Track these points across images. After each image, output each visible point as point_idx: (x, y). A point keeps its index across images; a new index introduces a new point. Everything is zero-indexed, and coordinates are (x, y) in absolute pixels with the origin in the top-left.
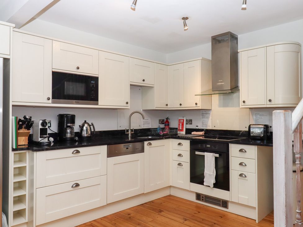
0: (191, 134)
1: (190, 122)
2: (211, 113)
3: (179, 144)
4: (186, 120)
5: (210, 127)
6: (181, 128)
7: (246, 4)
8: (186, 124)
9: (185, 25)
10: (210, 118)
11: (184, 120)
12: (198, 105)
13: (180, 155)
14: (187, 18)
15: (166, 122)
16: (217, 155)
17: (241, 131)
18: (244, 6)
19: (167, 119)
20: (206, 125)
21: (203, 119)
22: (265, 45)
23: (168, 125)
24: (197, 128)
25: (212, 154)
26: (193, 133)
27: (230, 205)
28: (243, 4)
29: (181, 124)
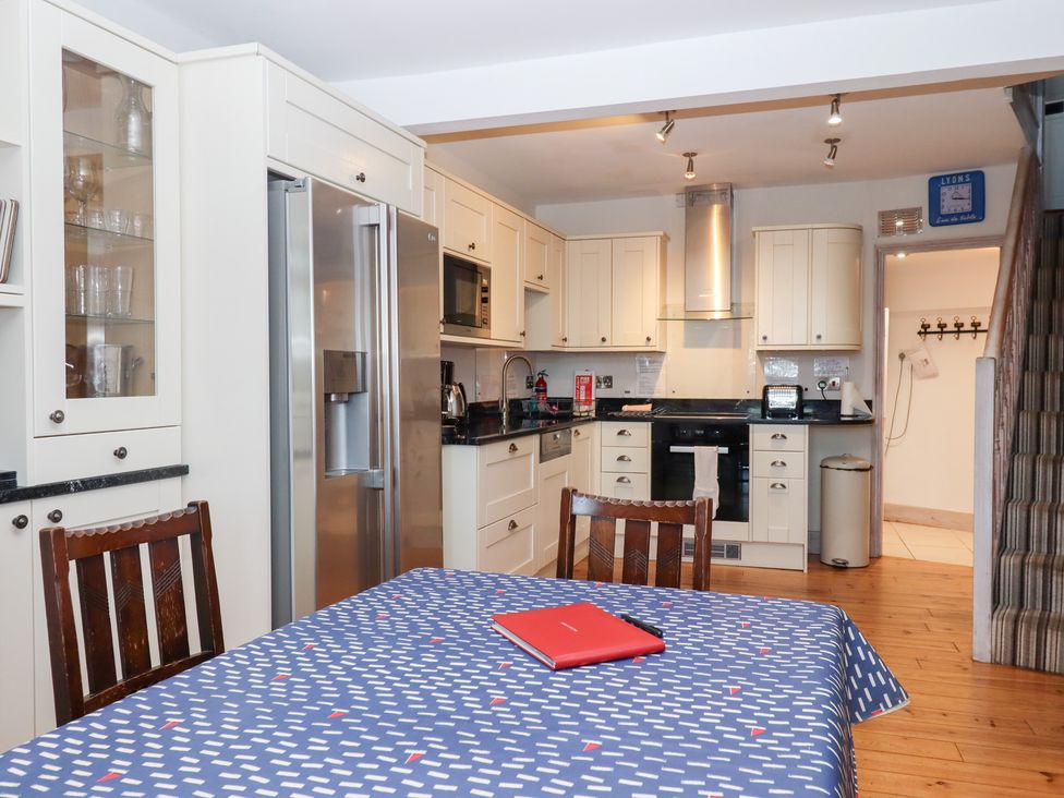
0: (621, 410)
1: (608, 381)
2: (667, 360)
3: (621, 433)
4: (597, 378)
5: (661, 392)
6: (583, 397)
7: (834, 157)
8: (597, 387)
9: (690, 168)
10: (663, 372)
11: (591, 377)
12: (651, 343)
13: (621, 458)
14: (694, 154)
15: (541, 385)
16: (725, 450)
17: (737, 400)
18: (829, 162)
19: (542, 373)
20: (652, 390)
21: (642, 375)
22: (809, 226)
23: (545, 391)
24: (627, 396)
26: (626, 408)
27: (744, 550)
28: (829, 157)
29: (583, 388)
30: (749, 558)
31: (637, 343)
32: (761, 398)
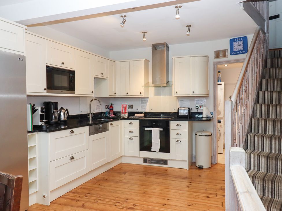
0: (134, 116)
1: (132, 106)
2: (149, 100)
3: (130, 123)
4: (128, 105)
5: (148, 110)
6: (124, 112)
7: (189, 32)
8: (128, 108)
9: (144, 37)
10: (148, 103)
11: (126, 105)
12: (142, 94)
13: (130, 132)
14: (146, 32)
15: (111, 108)
16: (162, 129)
17: (171, 112)
18: (188, 33)
19: (112, 104)
20: (145, 109)
21: (142, 104)
22: (190, 56)
23: (112, 109)
24: (137, 111)
25: (158, 129)
26: (136, 115)
27: (169, 162)
28: (188, 32)
29: (124, 108)
30: (171, 165)
31: (137, 94)
32: (177, 112)
